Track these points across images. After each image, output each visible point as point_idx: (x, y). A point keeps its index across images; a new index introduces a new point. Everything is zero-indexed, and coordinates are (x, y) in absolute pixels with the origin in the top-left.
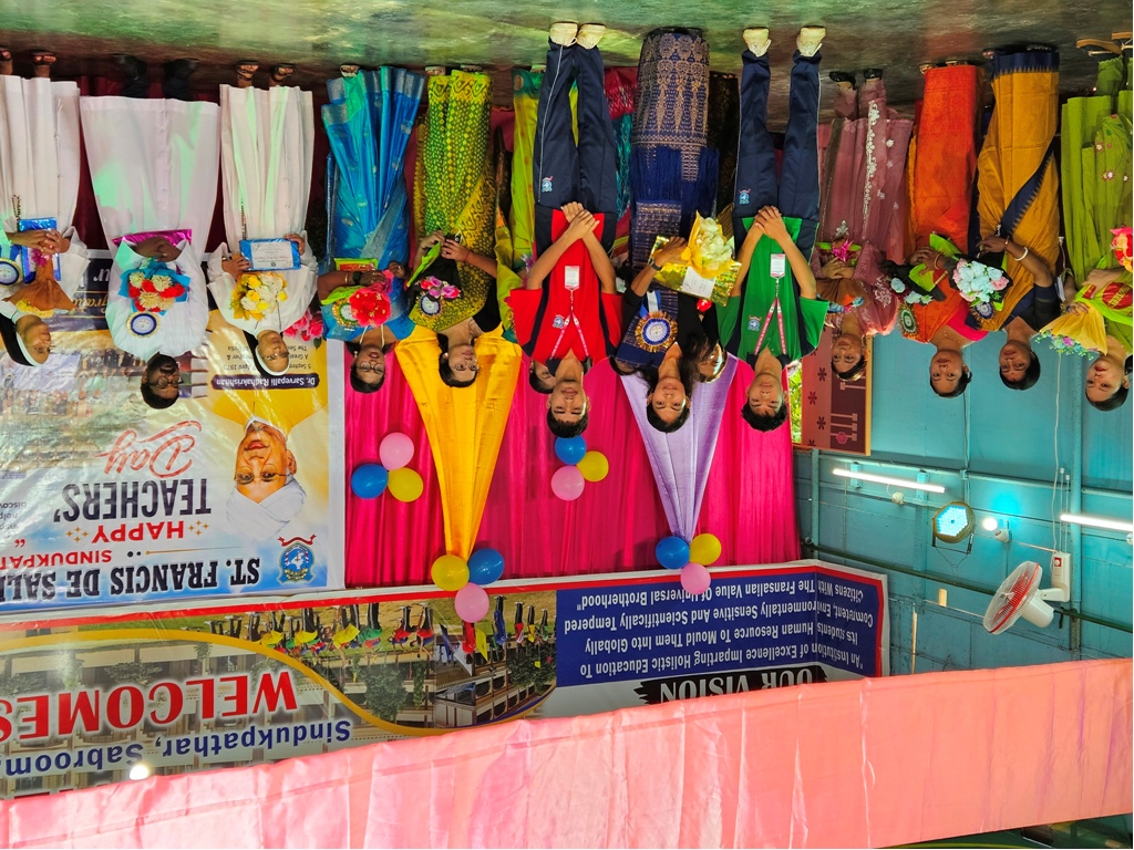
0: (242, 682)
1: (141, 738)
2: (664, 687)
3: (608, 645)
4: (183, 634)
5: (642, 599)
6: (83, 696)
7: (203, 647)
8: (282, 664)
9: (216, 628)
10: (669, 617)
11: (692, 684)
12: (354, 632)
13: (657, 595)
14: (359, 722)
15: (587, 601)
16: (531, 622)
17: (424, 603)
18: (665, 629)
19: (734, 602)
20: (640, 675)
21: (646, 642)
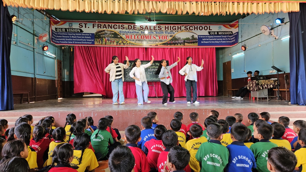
0: (131, 38)
1: (141, 34)
2: (80, 31)
3: (87, 37)
4: (137, 44)
5: (83, 42)
6: (147, 39)
7: (135, 42)
8: (127, 40)
9: (134, 44)
10: (79, 40)
11: (75, 31)
12: (119, 42)
13: (81, 43)
14: (119, 33)
15: (91, 43)
16: (98, 41)
17: (111, 45)
18: (80, 39)
19: (70, 41)
20: (83, 33)
21: (82, 37)
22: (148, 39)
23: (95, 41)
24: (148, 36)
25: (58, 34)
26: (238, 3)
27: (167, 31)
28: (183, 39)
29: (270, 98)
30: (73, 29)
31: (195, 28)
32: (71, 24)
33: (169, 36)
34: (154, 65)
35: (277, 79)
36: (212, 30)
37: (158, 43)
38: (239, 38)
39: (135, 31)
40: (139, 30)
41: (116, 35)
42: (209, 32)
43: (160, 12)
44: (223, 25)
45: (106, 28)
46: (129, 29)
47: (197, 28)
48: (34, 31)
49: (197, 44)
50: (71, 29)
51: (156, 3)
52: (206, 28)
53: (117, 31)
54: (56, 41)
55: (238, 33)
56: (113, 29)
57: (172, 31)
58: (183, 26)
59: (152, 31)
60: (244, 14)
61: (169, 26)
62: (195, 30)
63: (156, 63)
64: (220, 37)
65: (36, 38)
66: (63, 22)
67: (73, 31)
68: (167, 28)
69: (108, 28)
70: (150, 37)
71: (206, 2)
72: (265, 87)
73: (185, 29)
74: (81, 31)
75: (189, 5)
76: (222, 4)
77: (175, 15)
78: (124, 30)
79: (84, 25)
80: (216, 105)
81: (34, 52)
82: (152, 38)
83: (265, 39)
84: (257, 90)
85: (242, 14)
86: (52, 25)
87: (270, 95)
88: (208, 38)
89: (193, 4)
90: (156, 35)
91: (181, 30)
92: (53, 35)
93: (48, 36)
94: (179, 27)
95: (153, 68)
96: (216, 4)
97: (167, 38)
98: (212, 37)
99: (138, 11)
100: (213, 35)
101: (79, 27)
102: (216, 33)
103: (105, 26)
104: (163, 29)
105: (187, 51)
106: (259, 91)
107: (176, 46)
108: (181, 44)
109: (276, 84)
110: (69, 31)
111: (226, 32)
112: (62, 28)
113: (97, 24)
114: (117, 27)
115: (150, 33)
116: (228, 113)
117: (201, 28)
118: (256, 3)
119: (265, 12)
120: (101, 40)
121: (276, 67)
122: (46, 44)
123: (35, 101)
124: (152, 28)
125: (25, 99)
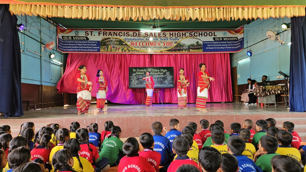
0: (136, 45)
1: (146, 41)
3: (93, 45)
4: (142, 51)
5: (89, 50)
6: (151, 45)
7: (140, 49)
8: (132, 47)
9: (139, 51)
10: (85, 47)
11: (82, 39)
12: (124, 49)
13: (87, 50)
14: (124, 40)
15: (96, 50)
16: (103, 49)
17: (116, 52)
19: (76, 49)
20: (89, 41)
21: (88, 45)
22: (153, 45)
23: (101, 49)
24: (153, 43)
25: (65, 42)
26: (242, 8)
27: (171, 38)
28: (188, 45)
29: (278, 104)
30: (79, 37)
31: (199, 34)
32: (78, 32)
33: (174, 43)
34: (159, 72)
35: (284, 84)
36: (216, 36)
37: (163, 50)
38: (244, 43)
39: (139, 38)
40: (144, 37)
41: (121, 43)
42: (213, 38)
43: (164, 18)
44: (228, 31)
45: (112, 36)
46: (134, 36)
47: (202, 34)
48: (41, 39)
49: (202, 50)
50: (77, 37)
51: (160, 10)
52: (211, 34)
53: (122, 38)
54: (62, 49)
55: (243, 38)
56: (118, 37)
57: (177, 38)
58: (187, 33)
59: (157, 38)
60: (249, 19)
61: (174, 33)
62: (199, 36)
63: (161, 70)
64: (226, 42)
65: (43, 46)
66: (69, 31)
67: (79, 39)
68: (171, 35)
69: (114, 36)
70: (155, 44)
71: (210, 8)
72: (272, 93)
73: (189, 36)
74: (87, 39)
75: (192, 12)
76: (226, 10)
77: (179, 21)
78: (129, 37)
79: (90, 33)
80: (221, 112)
81: (41, 59)
82: (157, 44)
83: (271, 44)
84: (264, 96)
85: (247, 19)
86: (58, 34)
87: (278, 101)
88: (213, 44)
89: (196, 10)
90: (160, 41)
91: (185, 36)
92: (60, 43)
93: (54, 44)
94: (184, 34)
95: (158, 75)
96: (220, 10)
97: (172, 44)
98: (217, 43)
99: (142, 17)
100: (217, 41)
101: (85, 35)
102: (221, 39)
103: (110, 34)
104: (168, 36)
105: (192, 57)
106: (266, 97)
107: (181, 53)
108: (185, 51)
109: (284, 90)
110: (75, 39)
111: (231, 37)
112: (69, 36)
113: (103, 31)
114: (122, 34)
115: (155, 40)
116: (235, 119)
117: (206, 34)
118: (261, 9)
119: (271, 17)
120: (106, 47)
121: (283, 73)
122: (52, 51)
123: (41, 108)
124: (157, 35)
125: (31, 106)
